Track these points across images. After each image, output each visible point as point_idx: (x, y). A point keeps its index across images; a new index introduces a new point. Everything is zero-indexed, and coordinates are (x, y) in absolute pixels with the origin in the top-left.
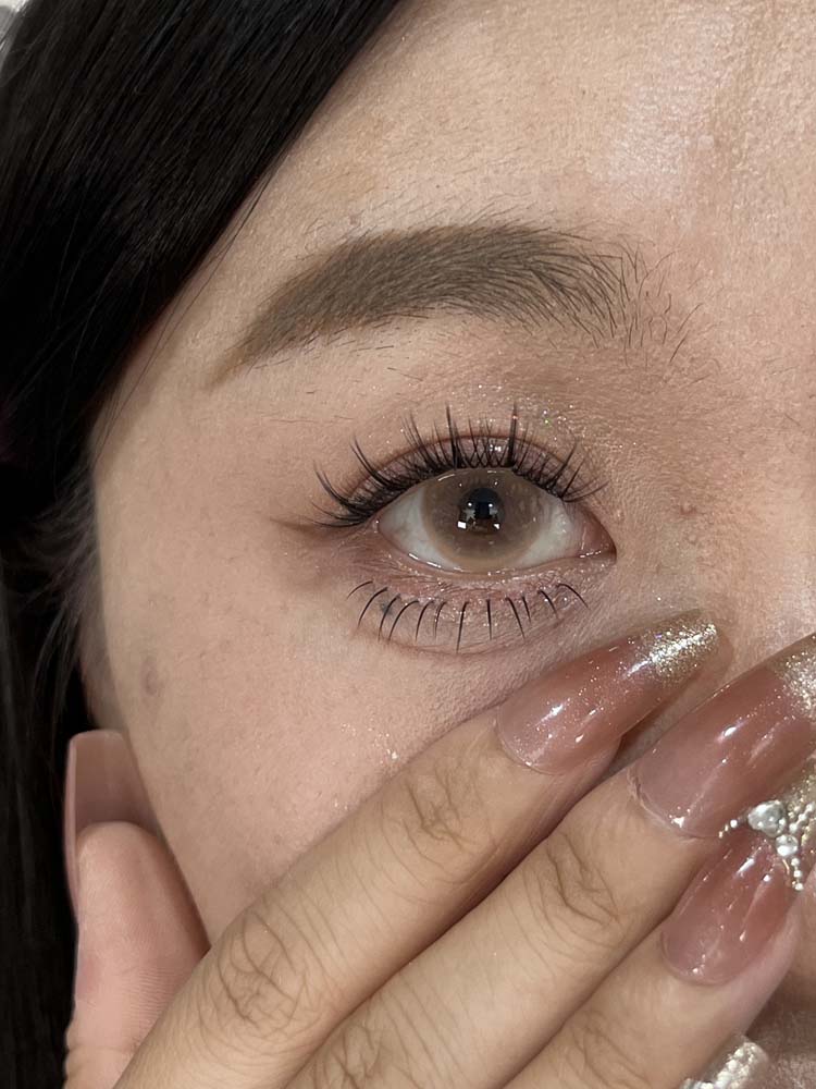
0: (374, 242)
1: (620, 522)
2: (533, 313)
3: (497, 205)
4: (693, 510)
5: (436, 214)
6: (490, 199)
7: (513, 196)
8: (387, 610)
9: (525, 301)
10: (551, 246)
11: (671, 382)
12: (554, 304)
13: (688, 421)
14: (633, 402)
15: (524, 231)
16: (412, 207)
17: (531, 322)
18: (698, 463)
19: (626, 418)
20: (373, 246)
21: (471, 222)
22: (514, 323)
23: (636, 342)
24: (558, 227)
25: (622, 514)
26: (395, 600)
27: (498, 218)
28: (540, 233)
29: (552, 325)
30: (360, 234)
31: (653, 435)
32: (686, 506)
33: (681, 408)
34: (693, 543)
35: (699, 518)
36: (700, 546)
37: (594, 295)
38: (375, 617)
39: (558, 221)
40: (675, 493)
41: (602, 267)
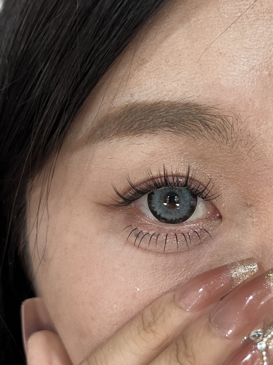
0: (138, 105)
1: (224, 208)
2: (197, 135)
3: (186, 95)
4: (251, 205)
5: (163, 96)
6: (183, 92)
7: (192, 91)
8: (137, 236)
9: (194, 130)
10: (206, 111)
11: (247, 161)
12: (206, 132)
13: (252, 174)
14: (232, 167)
15: (196, 105)
16: (154, 92)
17: (196, 138)
18: (254, 189)
19: (229, 172)
20: (138, 106)
21: (176, 100)
22: (190, 138)
23: (235, 146)
24: (209, 105)
25: (225, 205)
26: (140, 232)
27: (187, 99)
28: (202, 106)
29: (204, 139)
30: (134, 101)
31: (238, 178)
32: (249, 203)
33: (250, 170)
34: (250, 216)
35: (253, 208)
36: (253, 218)
37: (221, 130)
38: (133, 239)
39: (209, 102)
40: (245, 199)
41: (225, 120)
